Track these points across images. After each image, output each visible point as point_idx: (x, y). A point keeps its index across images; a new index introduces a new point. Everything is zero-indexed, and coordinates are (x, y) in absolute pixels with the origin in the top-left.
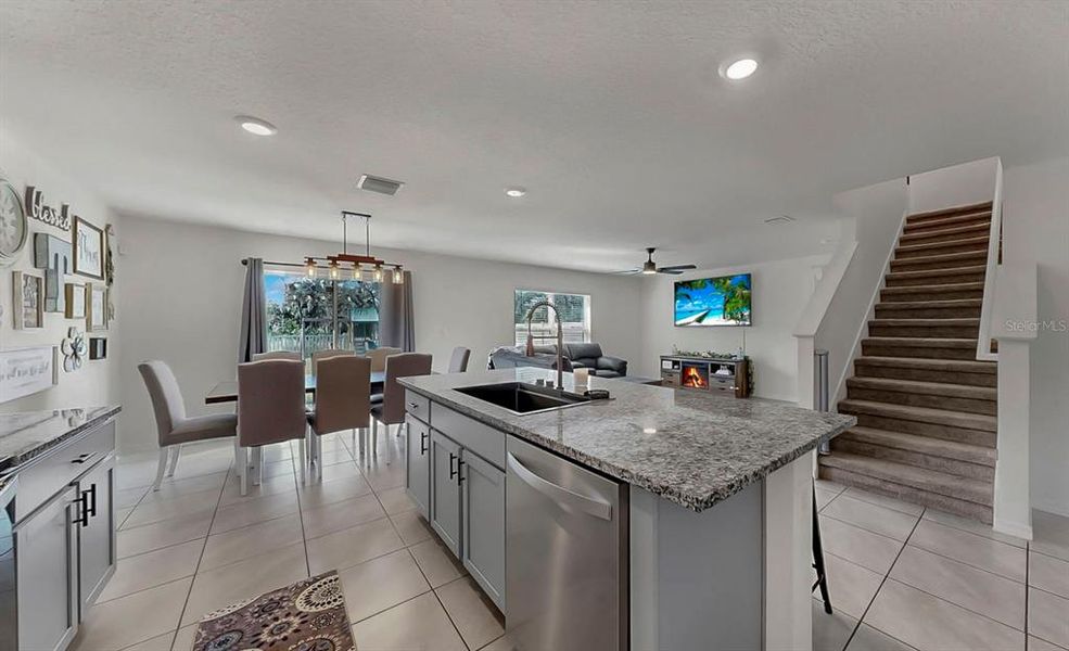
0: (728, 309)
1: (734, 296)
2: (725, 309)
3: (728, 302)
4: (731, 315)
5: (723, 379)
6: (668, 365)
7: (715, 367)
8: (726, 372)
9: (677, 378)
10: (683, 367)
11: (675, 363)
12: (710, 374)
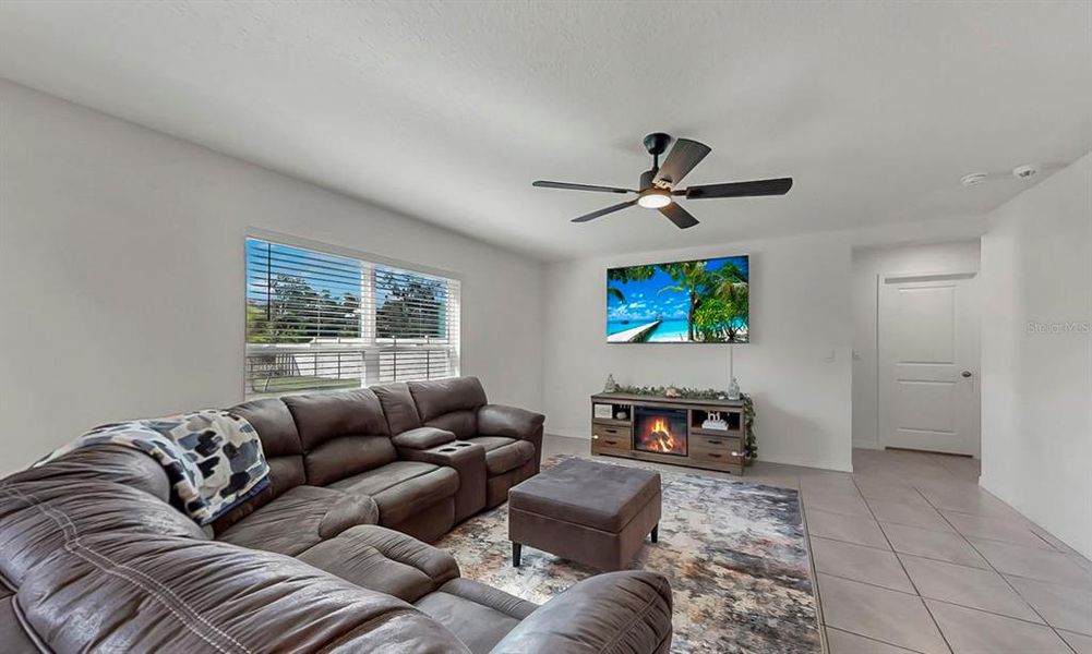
0: (700, 321)
1: (712, 296)
2: (692, 321)
3: (697, 306)
4: (707, 332)
5: (716, 438)
6: (605, 412)
7: (700, 417)
8: (722, 426)
9: (625, 435)
10: (636, 416)
11: (616, 409)
12: (691, 429)
